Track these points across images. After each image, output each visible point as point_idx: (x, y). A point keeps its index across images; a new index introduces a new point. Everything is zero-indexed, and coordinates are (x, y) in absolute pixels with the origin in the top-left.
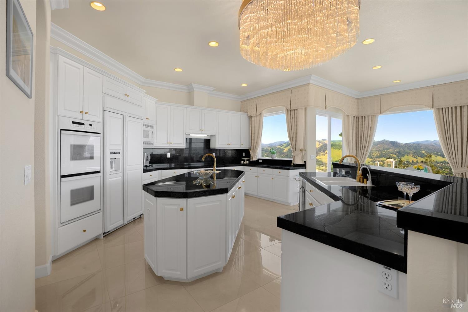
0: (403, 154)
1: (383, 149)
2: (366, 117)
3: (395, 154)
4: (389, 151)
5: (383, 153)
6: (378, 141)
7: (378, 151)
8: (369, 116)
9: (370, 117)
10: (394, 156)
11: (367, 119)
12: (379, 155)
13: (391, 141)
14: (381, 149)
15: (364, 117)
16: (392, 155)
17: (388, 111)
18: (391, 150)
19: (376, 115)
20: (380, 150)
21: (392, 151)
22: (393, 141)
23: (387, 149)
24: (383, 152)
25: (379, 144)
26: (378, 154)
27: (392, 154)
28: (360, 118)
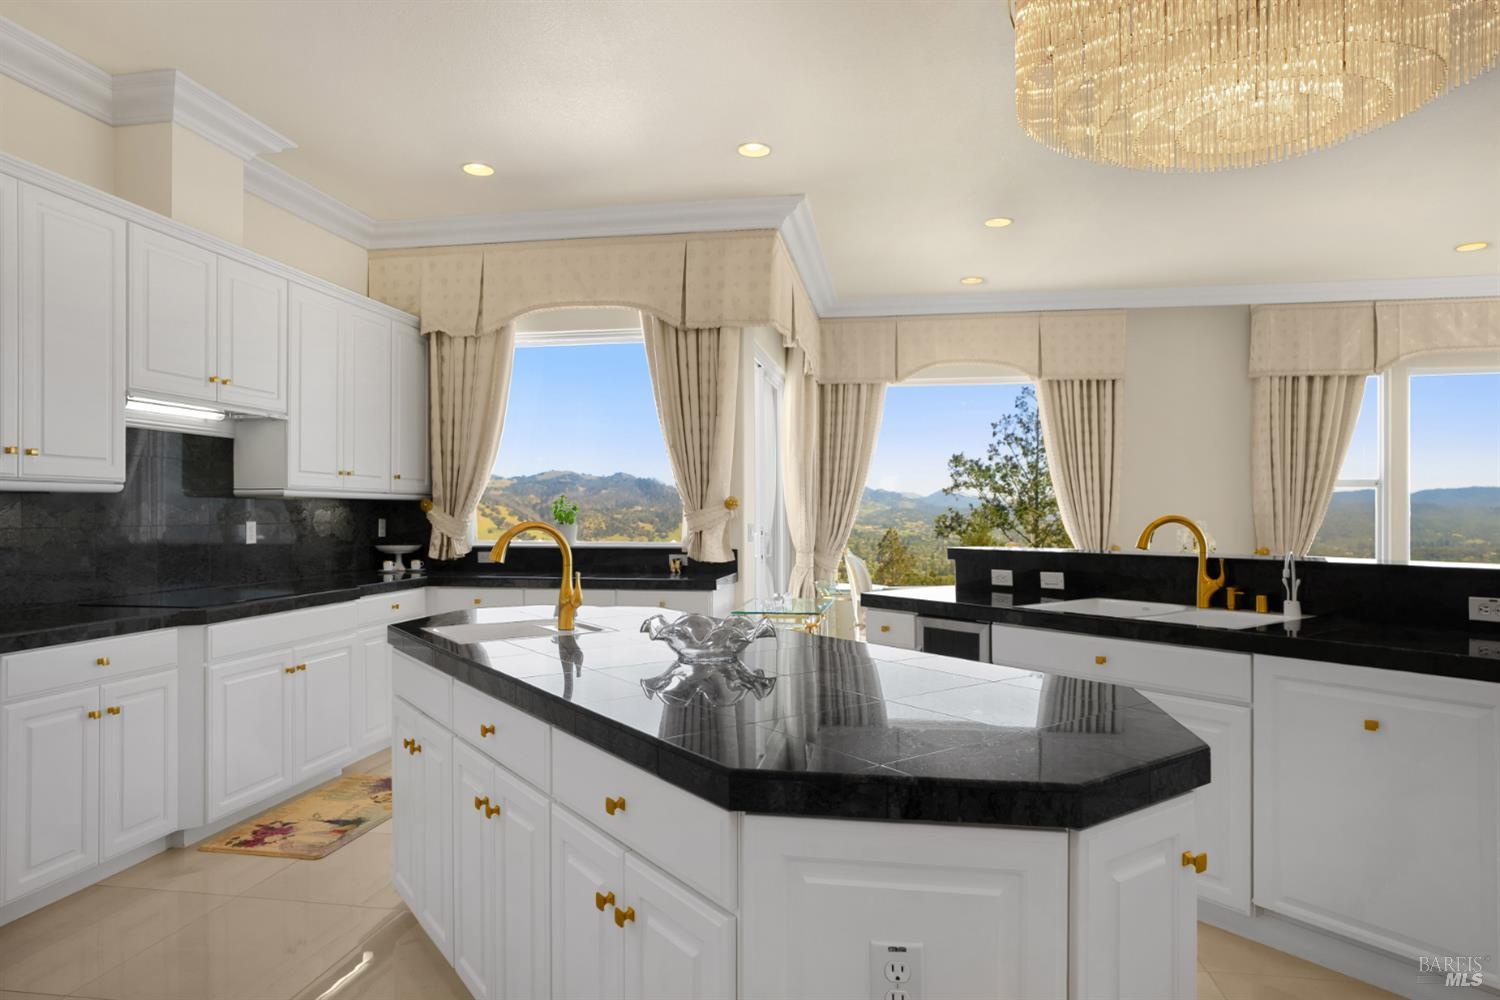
0: (673, 520)
1: (616, 505)
2: (851, 387)
3: (652, 523)
4: (632, 510)
5: (616, 519)
6: (601, 478)
7: (603, 513)
8: (859, 385)
9: (864, 388)
10: (648, 527)
11: (852, 394)
12: (603, 526)
13: (640, 479)
14: (609, 507)
15: (841, 388)
16: (641, 524)
17: (917, 373)
18: (640, 508)
19: (879, 385)
20: (608, 510)
21: (641, 511)
22: (646, 477)
23: (629, 505)
24: (616, 516)
25: (605, 489)
26: (600, 523)
27: (642, 521)
28: (829, 388)
